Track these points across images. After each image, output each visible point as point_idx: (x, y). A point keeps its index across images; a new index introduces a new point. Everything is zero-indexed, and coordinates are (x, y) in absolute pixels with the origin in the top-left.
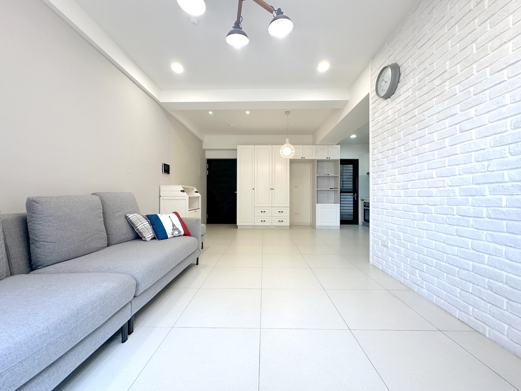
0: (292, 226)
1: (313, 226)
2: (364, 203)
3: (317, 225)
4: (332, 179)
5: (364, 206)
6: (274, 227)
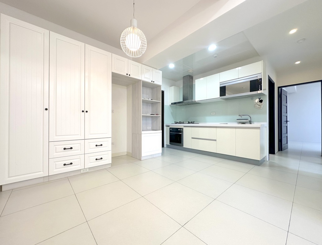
1: (134, 156)
2: (170, 128)
3: (143, 155)
4: (150, 106)
5: (170, 131)
6: (88, 170)
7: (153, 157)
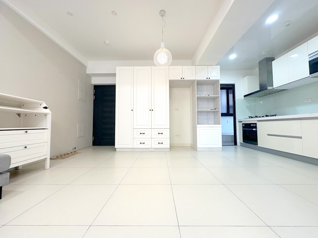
0: (172, 147)
1: (194, 147)
2: (243, 124)
3: (198, 146)
4: (211, 102)
5: (243, 127)
6: (154, 150)
7: (211, 150)
